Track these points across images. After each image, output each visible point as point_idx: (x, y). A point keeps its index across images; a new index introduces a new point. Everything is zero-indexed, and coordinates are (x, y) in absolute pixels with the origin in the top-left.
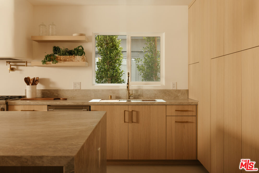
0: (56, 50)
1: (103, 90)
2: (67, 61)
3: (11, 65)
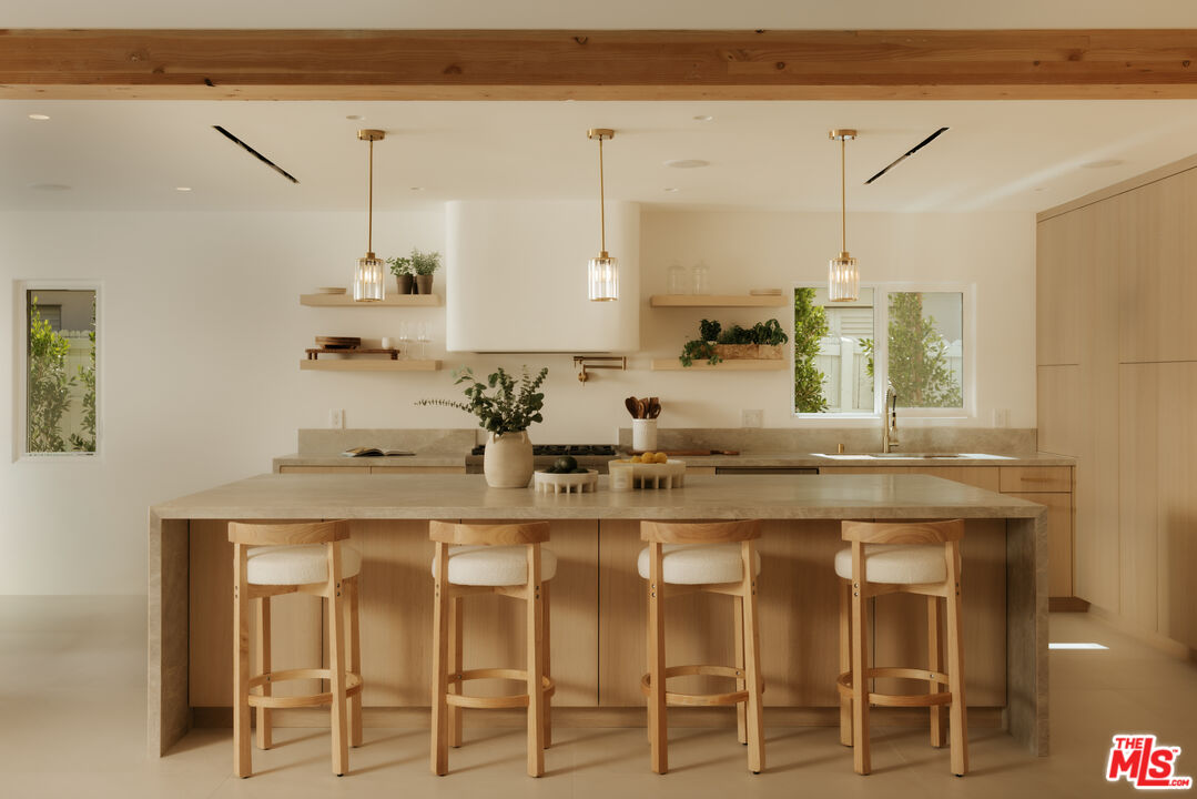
0: (710, 330)
1: (819, 431)
2: (737, 357)
3: (585, 367)
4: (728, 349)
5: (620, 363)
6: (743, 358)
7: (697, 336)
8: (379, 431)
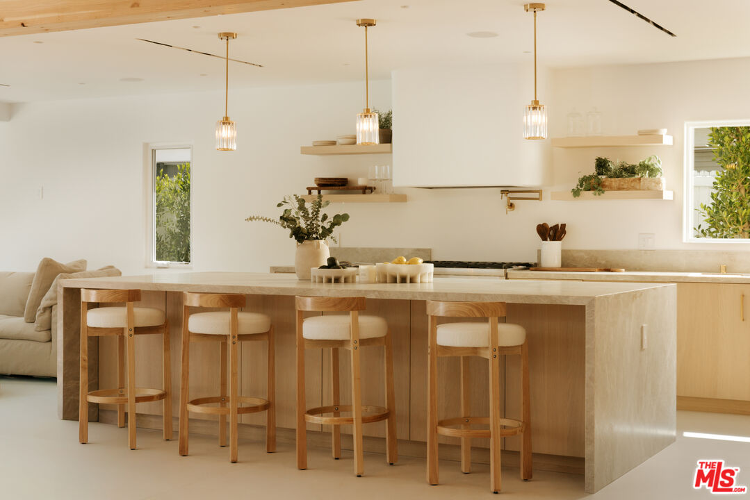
0: (602, 165)
1: (706, 254)
2: (623, 189)
3: (511, 198)
4: (615, 182)
5: (536, 195)
6: (628, 189)
7: (591, 170)
8: (364, 249)
